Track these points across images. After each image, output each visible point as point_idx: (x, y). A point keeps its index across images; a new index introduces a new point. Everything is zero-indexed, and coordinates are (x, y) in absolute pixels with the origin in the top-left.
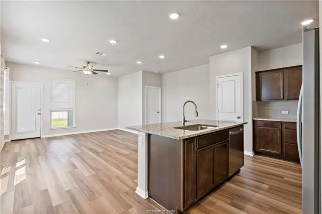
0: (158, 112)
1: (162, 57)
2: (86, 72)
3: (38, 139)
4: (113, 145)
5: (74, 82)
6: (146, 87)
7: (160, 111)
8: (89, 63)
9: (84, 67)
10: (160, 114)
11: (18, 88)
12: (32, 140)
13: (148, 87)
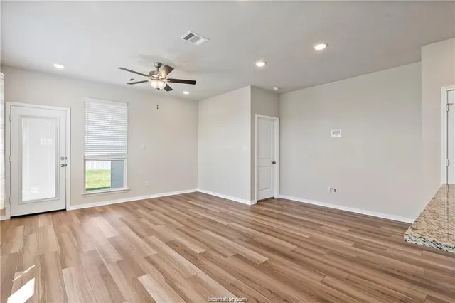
0: (274, 163)
1: (320, 47)
2: (154, 84)
3: (62, 213)
4: (213, 232)
5: (125, 108)
6: (256, 116)
7: (276, 160)
8: (160, 65)
9: (151, 74)
10: (276, 166)
11: (23, 116)
12: (50, 215)
13: (261, 116)
